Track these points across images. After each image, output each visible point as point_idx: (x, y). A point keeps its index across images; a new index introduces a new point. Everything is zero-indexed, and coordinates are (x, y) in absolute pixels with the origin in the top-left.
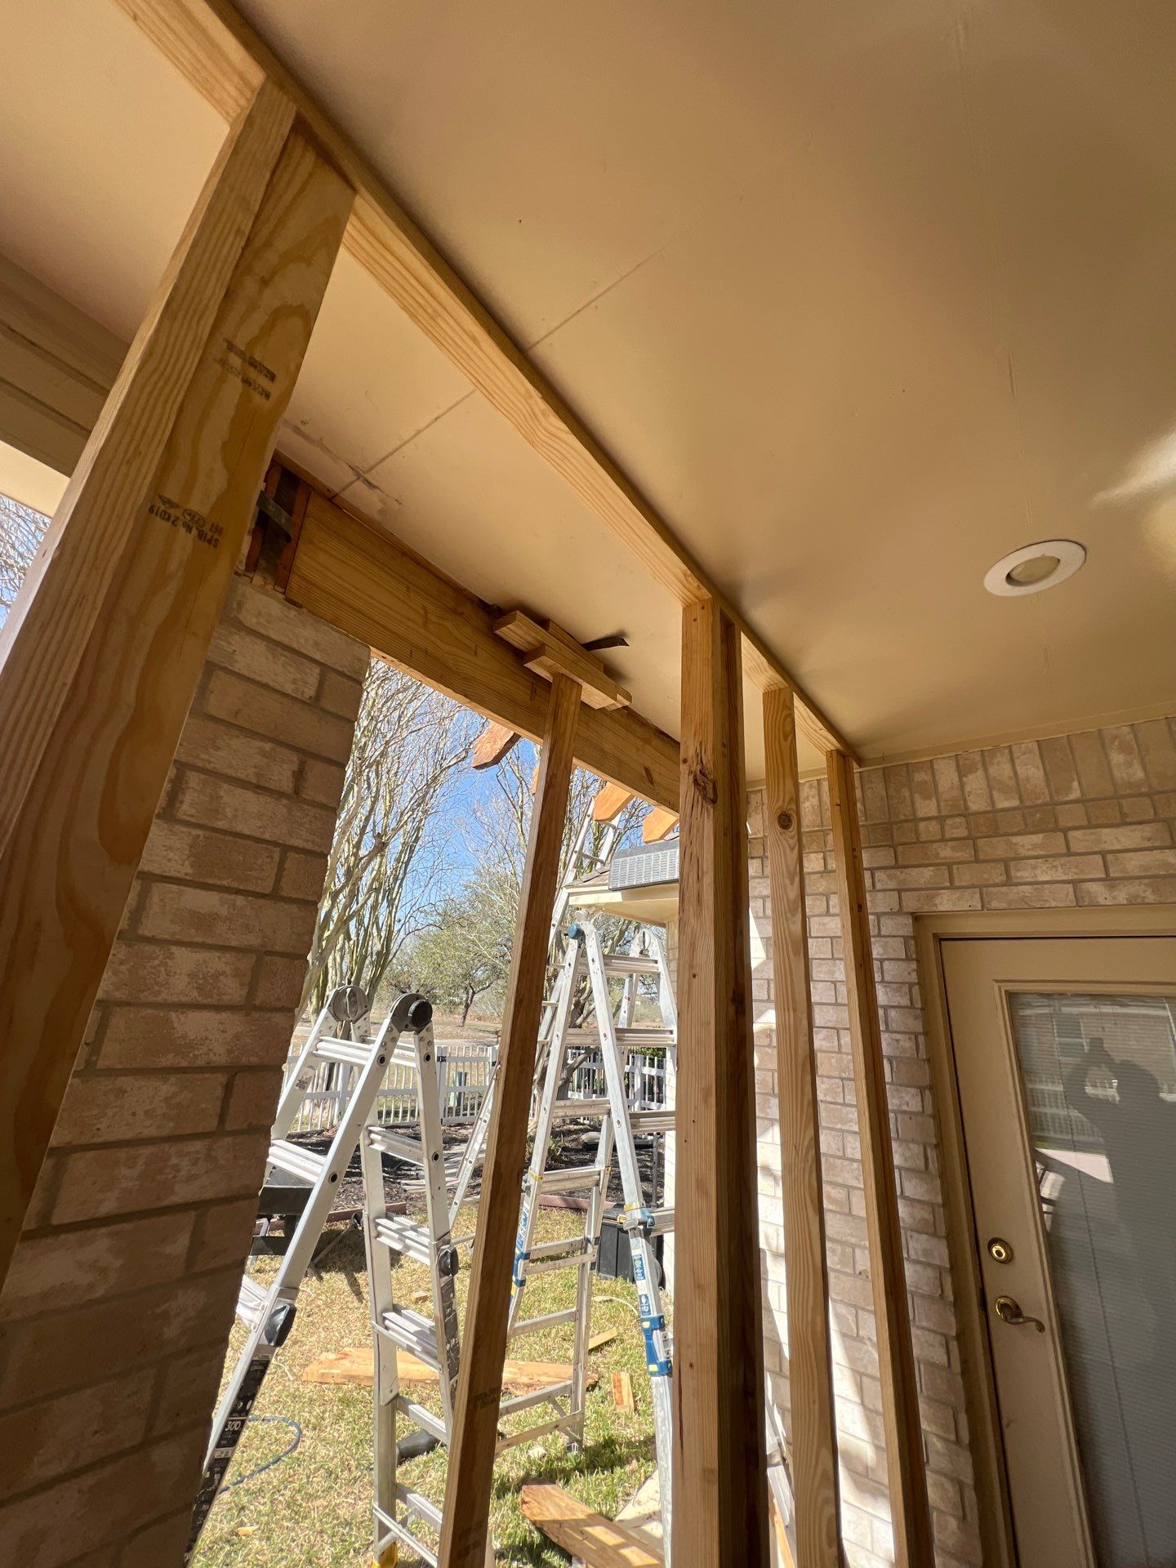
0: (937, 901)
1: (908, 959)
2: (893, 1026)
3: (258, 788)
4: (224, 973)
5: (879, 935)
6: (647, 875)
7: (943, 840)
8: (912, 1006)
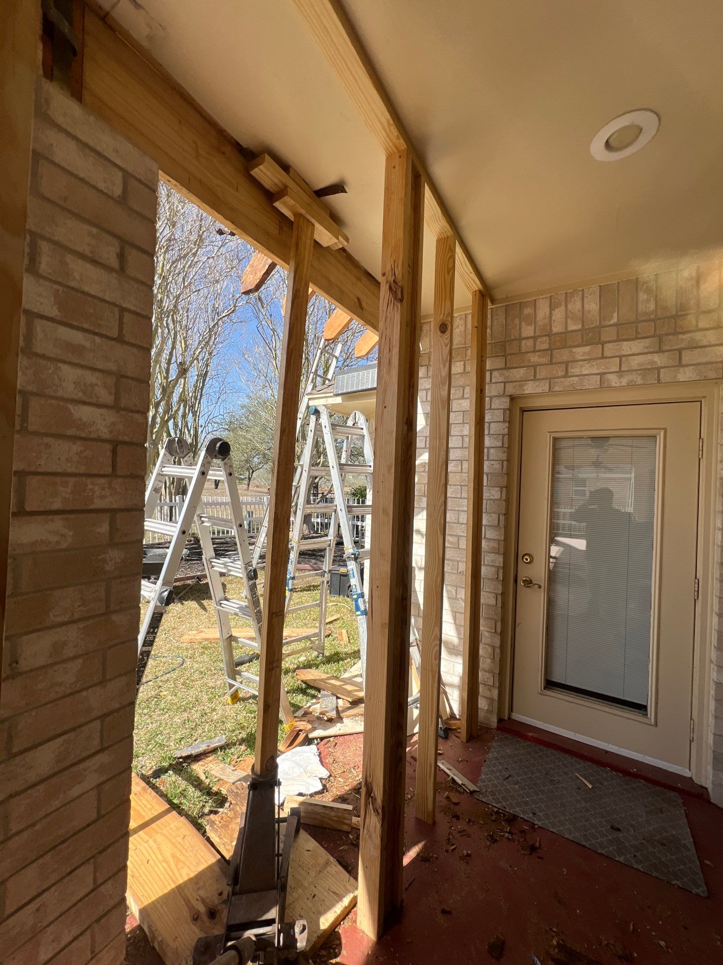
0: (525, 388)
1: (504, 421)
2: (491, 457)
3: (94, 262)
4: (97, 385)
5: (490, 409)
6: (357, 385)
7: (534, 351)
8: (503, 446)
